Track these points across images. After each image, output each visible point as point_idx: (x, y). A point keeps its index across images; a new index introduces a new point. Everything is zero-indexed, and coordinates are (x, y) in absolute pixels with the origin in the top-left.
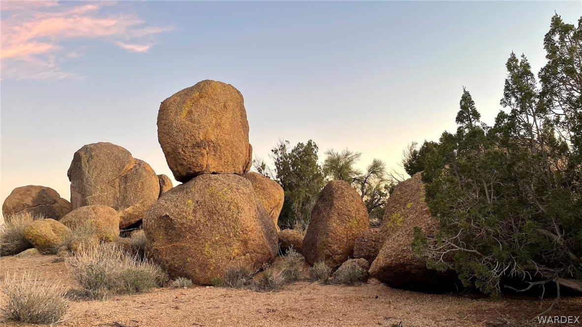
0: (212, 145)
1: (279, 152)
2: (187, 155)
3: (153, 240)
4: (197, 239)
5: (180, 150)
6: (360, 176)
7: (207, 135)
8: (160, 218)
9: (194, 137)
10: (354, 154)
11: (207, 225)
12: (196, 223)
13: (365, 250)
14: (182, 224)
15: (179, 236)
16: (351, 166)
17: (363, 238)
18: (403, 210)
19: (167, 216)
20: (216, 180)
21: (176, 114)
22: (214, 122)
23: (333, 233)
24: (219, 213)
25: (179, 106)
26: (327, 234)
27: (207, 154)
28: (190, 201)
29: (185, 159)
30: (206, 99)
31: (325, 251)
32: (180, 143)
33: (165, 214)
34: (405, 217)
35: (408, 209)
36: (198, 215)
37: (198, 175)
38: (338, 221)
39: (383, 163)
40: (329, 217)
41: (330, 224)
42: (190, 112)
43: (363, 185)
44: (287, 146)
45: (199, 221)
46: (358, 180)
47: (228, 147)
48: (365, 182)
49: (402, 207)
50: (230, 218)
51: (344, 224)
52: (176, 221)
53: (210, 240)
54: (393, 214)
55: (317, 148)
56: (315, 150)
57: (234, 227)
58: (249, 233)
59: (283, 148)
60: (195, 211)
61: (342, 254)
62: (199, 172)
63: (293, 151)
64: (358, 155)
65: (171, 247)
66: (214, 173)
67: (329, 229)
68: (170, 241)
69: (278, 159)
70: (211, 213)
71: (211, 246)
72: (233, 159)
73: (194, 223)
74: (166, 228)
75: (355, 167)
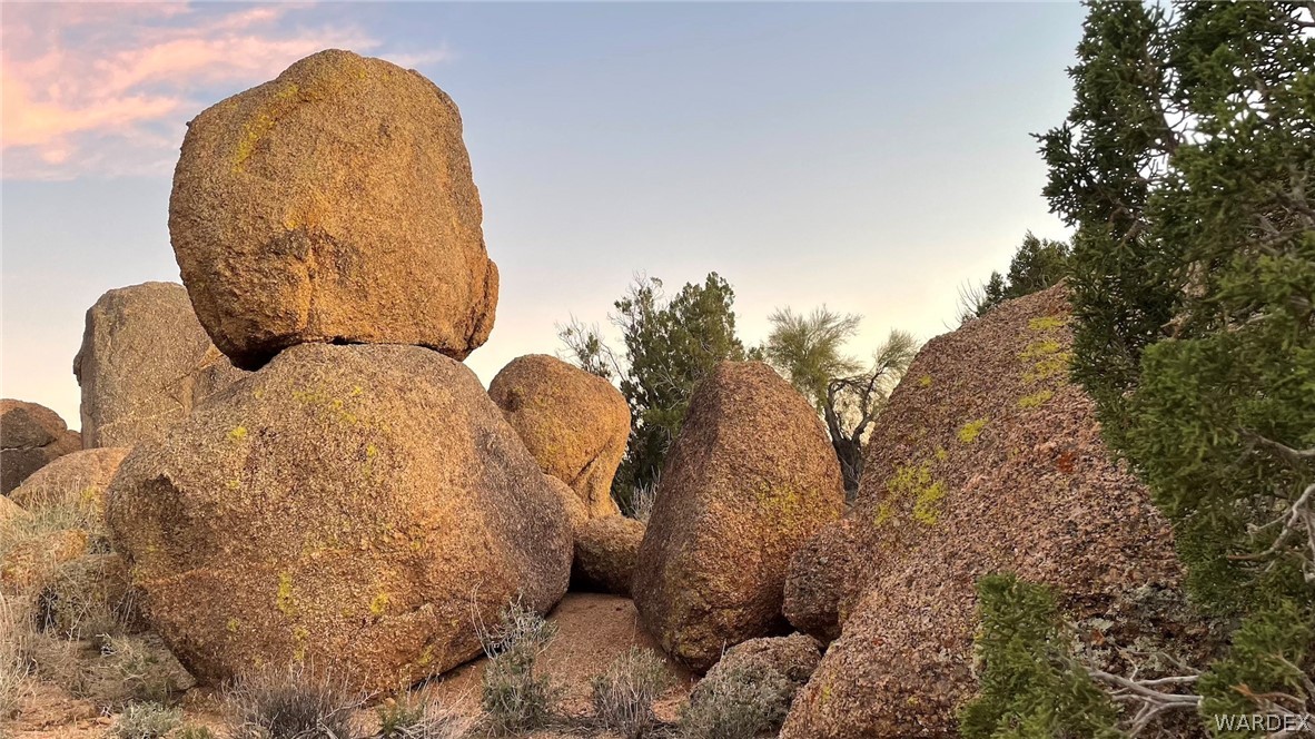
0: (331, 248)
1: (635, 309)
2: (244, 280)
3: (131, 557)
4: (255, 558)
5: (220, 266)
6: (858, 373)
7: (310, 215)
8: (145, 485)
9: (266, 222)
10: (842, 319)
11: (286, 509)
12: (254, 503)
13: (820, 596)
14: (210, 506)
15: (203, 543)
16: (836, 349)
17: (815, 551)
18: (941, 454)
19: (164, 480)
20: (334, 359)
21: (219, 152)
22: (341, 175)
23: (714, 535)
24: (326, 470)
25: (231, 126)
26: (694, 539)
27: (311, 277)
28: (240, 431)
29: (235, 295)
30: (322, 105)
31: (685, 594)
32: (218, 243)
33: (158, 473)
34: (950, 485)
35: (966, 446)
36: (260, 475)
37: (285, 347)
38: (731, 494)
39: (913, 340)
40: (703, 481)
41: (703, 505)
42: (263, 147)
43: (865, 396)
44: (656, 293)
45: (263, 495)
46: (853, 384)
47: (390, 259)
48: (870, 387)
49: (938, 438)
50: (363, 485)
51: (753, 505)
52: (189, 494)
53: (294, 560)
54: (900, 471)
55: (732, 293)
56: (726, 300)
57: (373, 517)
58: (432, 536)
59: (645, 297)
60: (251, 465)
61: (746, 605)
62: (285, 337)
63: (672, 306)
64: (851, 323)
65: (185, 581)
66: (339, 341)
67: (701, 522)
68: (181, 562)
69: (633, 326)
70: (302, 470)
71: (297, 580)
72: (411, 297)
73: (247, 501)
74: (163, 520)
75: (844, 350)
